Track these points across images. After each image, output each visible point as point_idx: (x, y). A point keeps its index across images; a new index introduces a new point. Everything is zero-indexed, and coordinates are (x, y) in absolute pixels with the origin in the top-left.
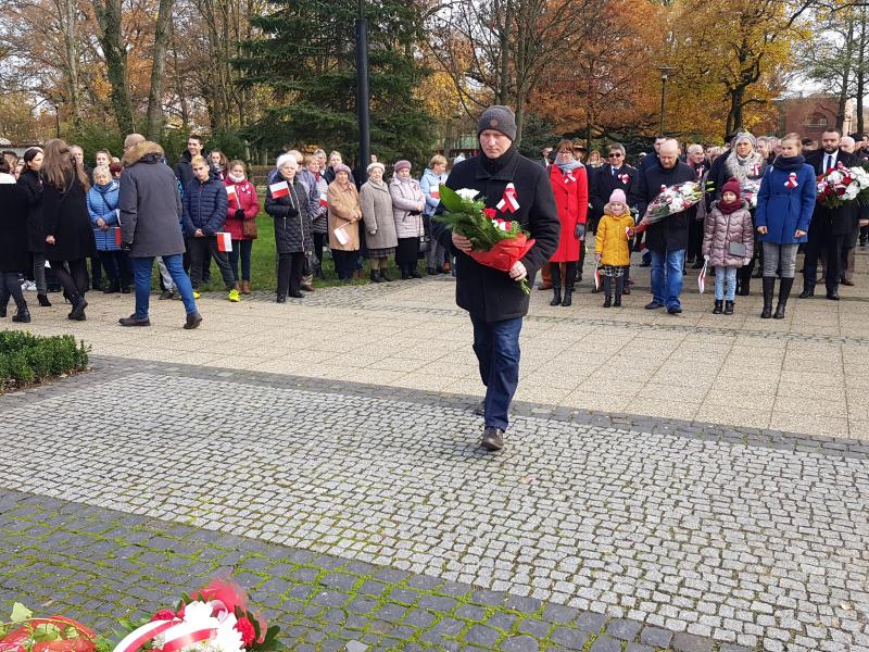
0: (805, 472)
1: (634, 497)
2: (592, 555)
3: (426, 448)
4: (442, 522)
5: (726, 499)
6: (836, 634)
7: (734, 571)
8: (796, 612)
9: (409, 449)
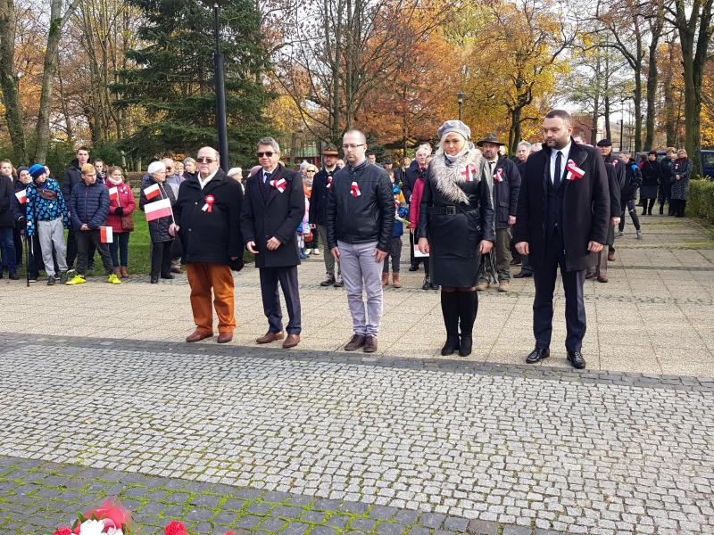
0: (568, 396)
1: (440, 421)
2: (408, 467)
3: (277, 394)
4: (290, 450)
5: (509, 419)
6: (588, 512)
7: (515, 471)
8: (560, 498)
9: (263, 395)
